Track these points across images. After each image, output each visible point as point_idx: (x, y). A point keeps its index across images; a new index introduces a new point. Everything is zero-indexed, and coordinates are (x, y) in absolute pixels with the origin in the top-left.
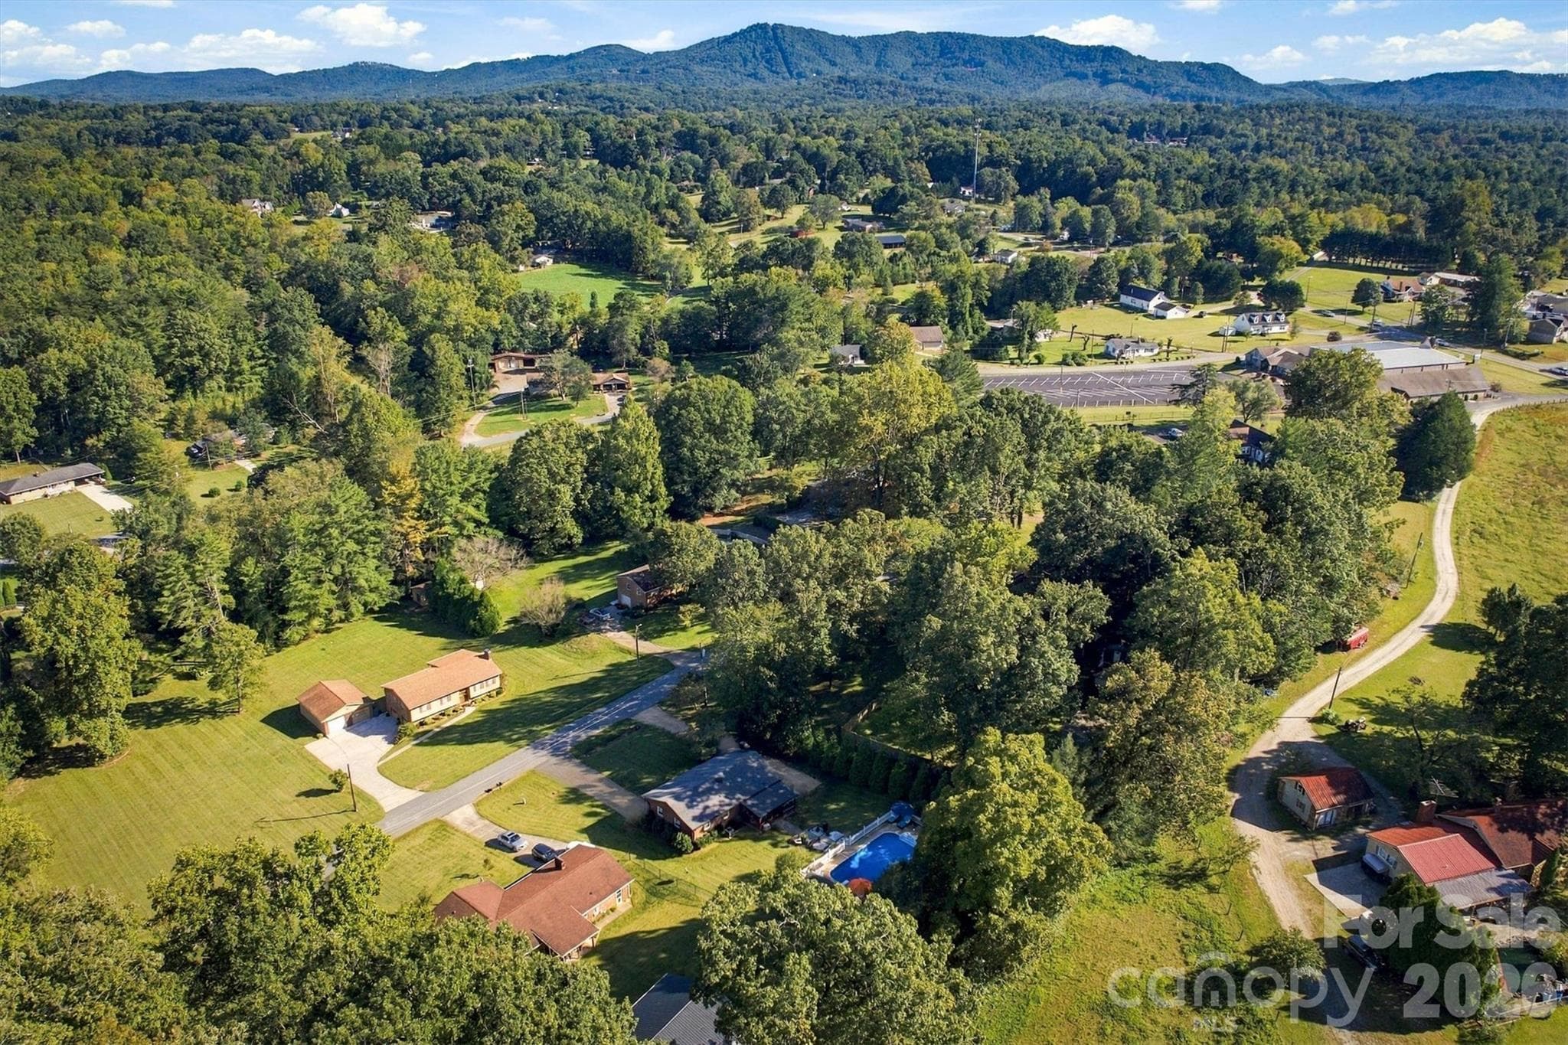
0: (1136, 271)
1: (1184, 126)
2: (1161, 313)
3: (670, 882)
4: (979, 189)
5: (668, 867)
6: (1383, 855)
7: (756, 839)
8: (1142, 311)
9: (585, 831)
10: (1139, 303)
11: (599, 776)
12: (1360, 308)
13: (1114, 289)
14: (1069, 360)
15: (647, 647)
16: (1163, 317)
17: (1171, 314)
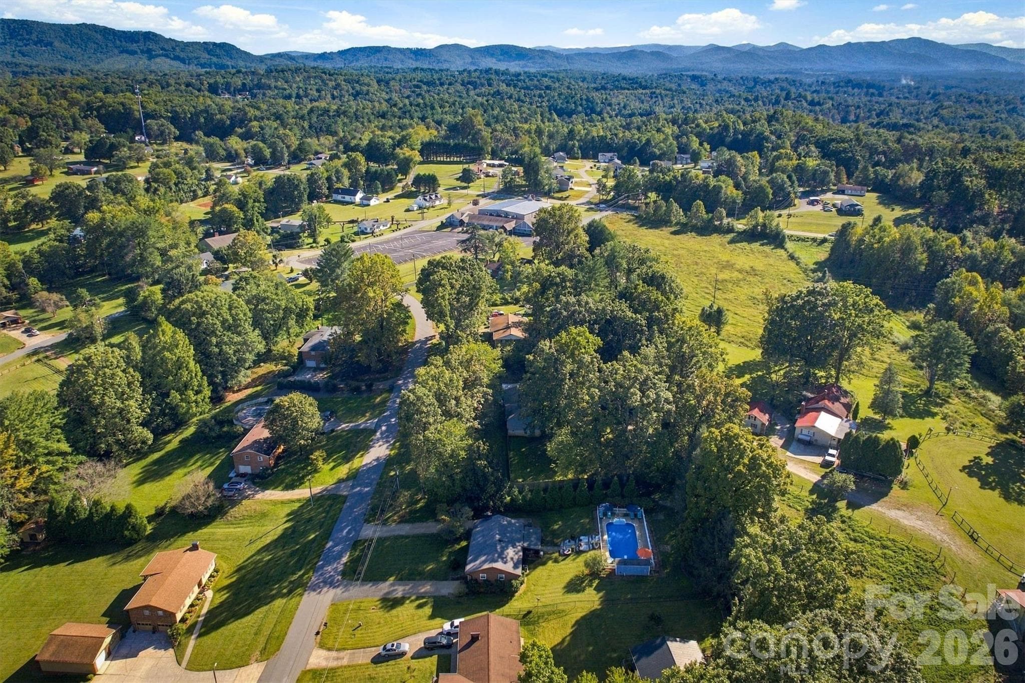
0: (334, 179)
1: (244, 85)
2: (365, 202)
3: (529, 612)
4: (149, 136)
5: (517, 604)
6: (805, 432)
7: (544, 564)
8: (352, 203)
9: (432, 617)
10: (348, 198)
11: (388, 583)
12: (466, 185)
13: (326, 192)
14: (346, 240)
15: (302, 493)
16: (369, 205)
17: (373, 202)
